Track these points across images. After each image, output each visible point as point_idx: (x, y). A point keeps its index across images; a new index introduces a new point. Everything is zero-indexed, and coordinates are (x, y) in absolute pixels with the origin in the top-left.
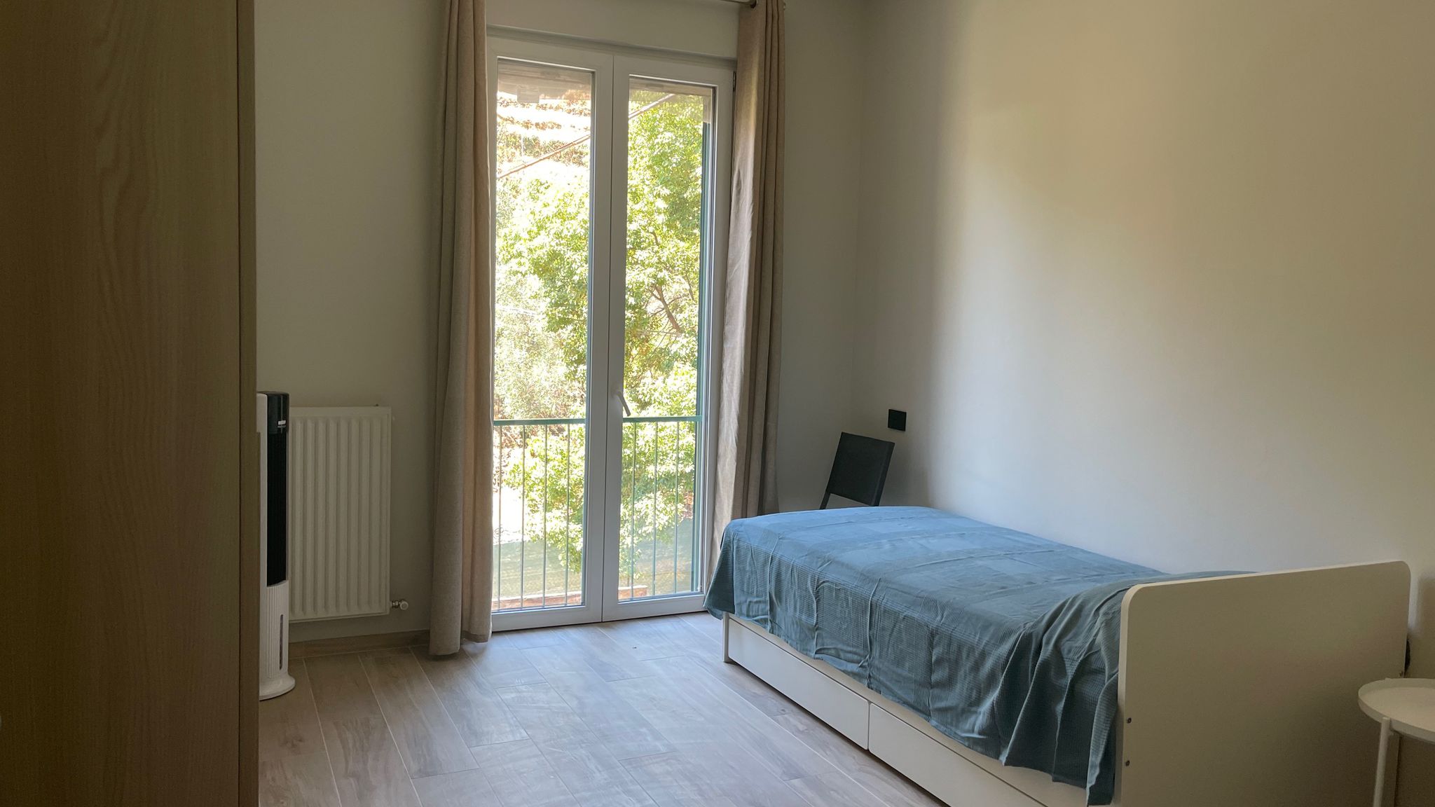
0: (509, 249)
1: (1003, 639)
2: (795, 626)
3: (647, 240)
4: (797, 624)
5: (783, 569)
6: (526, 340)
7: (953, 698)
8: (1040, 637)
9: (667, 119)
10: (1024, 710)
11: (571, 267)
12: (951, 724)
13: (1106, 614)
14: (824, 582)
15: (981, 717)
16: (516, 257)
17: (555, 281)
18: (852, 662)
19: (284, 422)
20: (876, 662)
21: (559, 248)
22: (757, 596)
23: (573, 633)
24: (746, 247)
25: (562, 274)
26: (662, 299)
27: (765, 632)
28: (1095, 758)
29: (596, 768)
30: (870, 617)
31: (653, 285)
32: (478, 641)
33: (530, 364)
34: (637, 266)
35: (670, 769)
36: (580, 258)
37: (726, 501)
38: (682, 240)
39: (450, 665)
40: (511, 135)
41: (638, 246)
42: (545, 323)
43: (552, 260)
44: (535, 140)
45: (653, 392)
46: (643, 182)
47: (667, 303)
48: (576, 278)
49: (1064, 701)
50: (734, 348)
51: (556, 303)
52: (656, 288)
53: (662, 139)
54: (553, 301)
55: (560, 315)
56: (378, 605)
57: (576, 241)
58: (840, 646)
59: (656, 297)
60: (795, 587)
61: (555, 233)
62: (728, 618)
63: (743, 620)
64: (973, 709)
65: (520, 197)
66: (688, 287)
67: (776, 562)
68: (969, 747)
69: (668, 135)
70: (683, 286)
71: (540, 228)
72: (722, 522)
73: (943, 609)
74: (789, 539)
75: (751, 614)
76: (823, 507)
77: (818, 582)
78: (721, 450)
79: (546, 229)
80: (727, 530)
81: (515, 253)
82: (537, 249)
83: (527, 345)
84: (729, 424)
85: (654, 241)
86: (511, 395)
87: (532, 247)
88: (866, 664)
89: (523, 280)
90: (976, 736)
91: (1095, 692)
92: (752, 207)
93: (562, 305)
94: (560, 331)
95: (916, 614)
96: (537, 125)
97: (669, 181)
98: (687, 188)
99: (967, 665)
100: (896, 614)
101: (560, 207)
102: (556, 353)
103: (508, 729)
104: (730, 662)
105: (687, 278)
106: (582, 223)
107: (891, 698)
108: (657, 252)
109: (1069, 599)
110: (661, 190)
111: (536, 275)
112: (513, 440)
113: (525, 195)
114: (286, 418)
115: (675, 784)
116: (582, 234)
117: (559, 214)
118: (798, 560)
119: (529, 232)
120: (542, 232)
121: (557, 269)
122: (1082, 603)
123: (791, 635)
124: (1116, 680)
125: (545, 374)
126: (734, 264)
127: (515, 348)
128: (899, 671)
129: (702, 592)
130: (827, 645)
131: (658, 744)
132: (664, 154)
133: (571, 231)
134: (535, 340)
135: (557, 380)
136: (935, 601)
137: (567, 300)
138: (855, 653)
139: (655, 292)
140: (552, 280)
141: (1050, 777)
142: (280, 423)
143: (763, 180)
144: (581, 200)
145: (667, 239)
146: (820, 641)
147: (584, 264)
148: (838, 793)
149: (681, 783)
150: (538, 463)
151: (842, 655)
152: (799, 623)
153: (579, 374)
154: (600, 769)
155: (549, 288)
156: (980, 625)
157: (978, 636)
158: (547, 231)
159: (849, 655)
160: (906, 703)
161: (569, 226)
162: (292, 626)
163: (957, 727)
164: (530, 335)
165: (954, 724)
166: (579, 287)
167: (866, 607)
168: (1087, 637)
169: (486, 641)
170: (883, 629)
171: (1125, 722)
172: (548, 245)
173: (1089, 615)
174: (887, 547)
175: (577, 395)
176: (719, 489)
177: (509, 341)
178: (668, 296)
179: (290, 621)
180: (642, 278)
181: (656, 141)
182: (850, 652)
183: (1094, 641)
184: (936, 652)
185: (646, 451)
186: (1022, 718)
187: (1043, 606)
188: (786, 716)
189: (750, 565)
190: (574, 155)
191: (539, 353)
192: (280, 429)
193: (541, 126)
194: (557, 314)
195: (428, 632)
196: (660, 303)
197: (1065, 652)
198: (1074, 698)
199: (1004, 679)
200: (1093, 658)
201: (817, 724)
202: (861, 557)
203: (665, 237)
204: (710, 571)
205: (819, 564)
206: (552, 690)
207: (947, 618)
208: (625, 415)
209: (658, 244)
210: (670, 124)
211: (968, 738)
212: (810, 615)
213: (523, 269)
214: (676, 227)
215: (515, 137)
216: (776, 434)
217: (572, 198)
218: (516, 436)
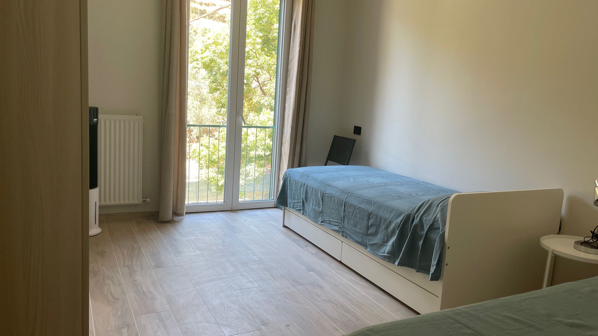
0: (193, 57)
1: (399, 216)
2: (313, 212)
3: (252, 56)
4: (314, 211)
5: (309, 189)
6: (199, 97)
7: (377, 240)
8: (414, 215)
9: (262, 3)
10: (406, 245)
11: (219, 66)
12: (376, 250)
13: (441, 206)
14: (325, 194)
15: (388, 247)
16: (195, 61)
17: (212, 72)
18: (336, 226)
19: (96, 120)
20: (346, 226)
21: (214, 58)
22: (297, 200)
23: (219, 214)
24: (297, 54)
25: (216, 69)
26: (258, 82)
27: (300, 215)
28: (434, 262)
29: (229, 266)
30: (344, 208)
31: (254, 75)
32: (179, 216)
33: (201, 107)
34: (248, 67)
35: (260, 267)
36: (223, 62)
37: (285, 162)
38: (268, 56)
39: (168, 225)
40: (194, 8)
41: (249, 58)
42: (208, 90)
43: (211, 63)
44: (204, 11)
45: (253, 121)
46: (251, 30)
47: (260, 83)
48: (221, 71)
49: (422, 241)
50: (290, 98)
51: (213, 81)
52: (256, 76)
53: (260, 11)
54: (212, 81)
55: (215, 87)
56: (138, 200)
57: (222, 55)
58: (331, 219)
59: (255, 80)
60: (313, 196)
61: (213, 51)
62: (285, 209)
63: (291, 210)
64: (385, 244)
65: (197, 35)
66: (269, 77)
67: (306, 186)
68: (382, 259)
69: (262, 9)
70: (267, 76)
71: (206, 48)
72: (283, 171)
73: (374, 204)
74: (311, 177)
75: (294, 207)
76: (325, 165)
77: (323, 194)
78: (283, 141)
79: (209, 49)
80: (285, 173)
81: (195, 59)
82: (205, 58)
83: (200, 100)
84: (287, 130)
85: (255, 56)
86: (193, 120)
87: (203, 57)
88: (341, 226)
89: (198, 71)
90: (386, 254)
91: (436, 237)
92: (300, 36)
93: (215, 82)
94: (214, 93)
95: (363, 206)
96: (205, 4)
97: (262, 30)
98: (269, 33)
99: (383, 227)
100: (355, 206)
101: (215, 40)
102: (212, 103)
103: (192, 250)
104: (285, 226)
105: (269, 73)
106: (224, 47)
107: (351, 240)
108: (256, 61)
109: (426, 201)
110: (259, 34)
111: (204, 69)
112: (193, 139)
113: (199, 34)
114: (97, 117)
115: (262, 273)
116: (224, 52)
117: (214, 43)
118: (315, 185)
119: (202, 50)
120: (207, 50)
121: (213, 67)
122: (431, 202)
123: (311, 215)
124: (445, 231)
125: (207, 112)
126: (291, 61)
127: (195, 100)
128: (355, 229)
129: (274, 199)
130: (326, 219)
131: (255, 257)
132: (260, 18)
133: (220, 50)
134: (203, 97)
135: (212, 115)
136: (371, 201)
137: (218, 80)
138: (337, 222)
139: (255, 78)
140: (211, 71)
141: (415, 271)
142: (94, 120)
143: (305, 24)
144: (224, 37)
145: (261, 55)
146: (323, 218)
147: (225, 65)
148: (328, 277)
149: (264, 272)
150: (204, 149)
151: (332, 223)
152: (314, 210)
153: (221, 113)
154: (231, 266)
155: (210, 75)
156: (389, 211)
157: (388, 215)
158: (209, 50)
159: (335, 223)
160: (357, 242)
161: (219, 48)
162: (100, 207)
163: (378, 251)
164: (201, 95)
165: (377, 250)
166: (223, 75)
167: (343, 203)
168: (433, 215)
169: (183, 216)
170: (349, 212)
171: (447, 248)
172: (209, 56)
173: (434, 207)
174: (352, 180)
175: (221, 122)
176: (282, 157)
177: (192, 97)
178: (260, 80)
179: (99, 205)
180: (250, 72)
181: (257, 12)
182: (335, 222)
183: (436, 216)
184: (371, 221)
185: (250, 145)
186: (405, 247)
187: (416, 203)
188: (308, 248)
189: (295, 187)
190: (221, 18)
191: (205, 103)
192: (94, 122)
193: (207, 4)
194: (213, 86)
195: (158, 212)
196: (257, 83)
197: (424, 222)
198: (427, 239)
199: (399, 232)
200: (436, 223)
201: (320, 251)
202: (341, 184)
203: (260, 55)
204: (277, 191)
205: (324, 186)
206: (211, 236)
207: (376, 208)
208: (243, 125)
209: (257, 57)
210: (263, 5)
211: (382, 256)
212: (319, 207)
213: (199, 66)
214: (265, 51)
215: (196, 9)
216: (307, 135)
217: (220, 36)
218: (194, 138)
